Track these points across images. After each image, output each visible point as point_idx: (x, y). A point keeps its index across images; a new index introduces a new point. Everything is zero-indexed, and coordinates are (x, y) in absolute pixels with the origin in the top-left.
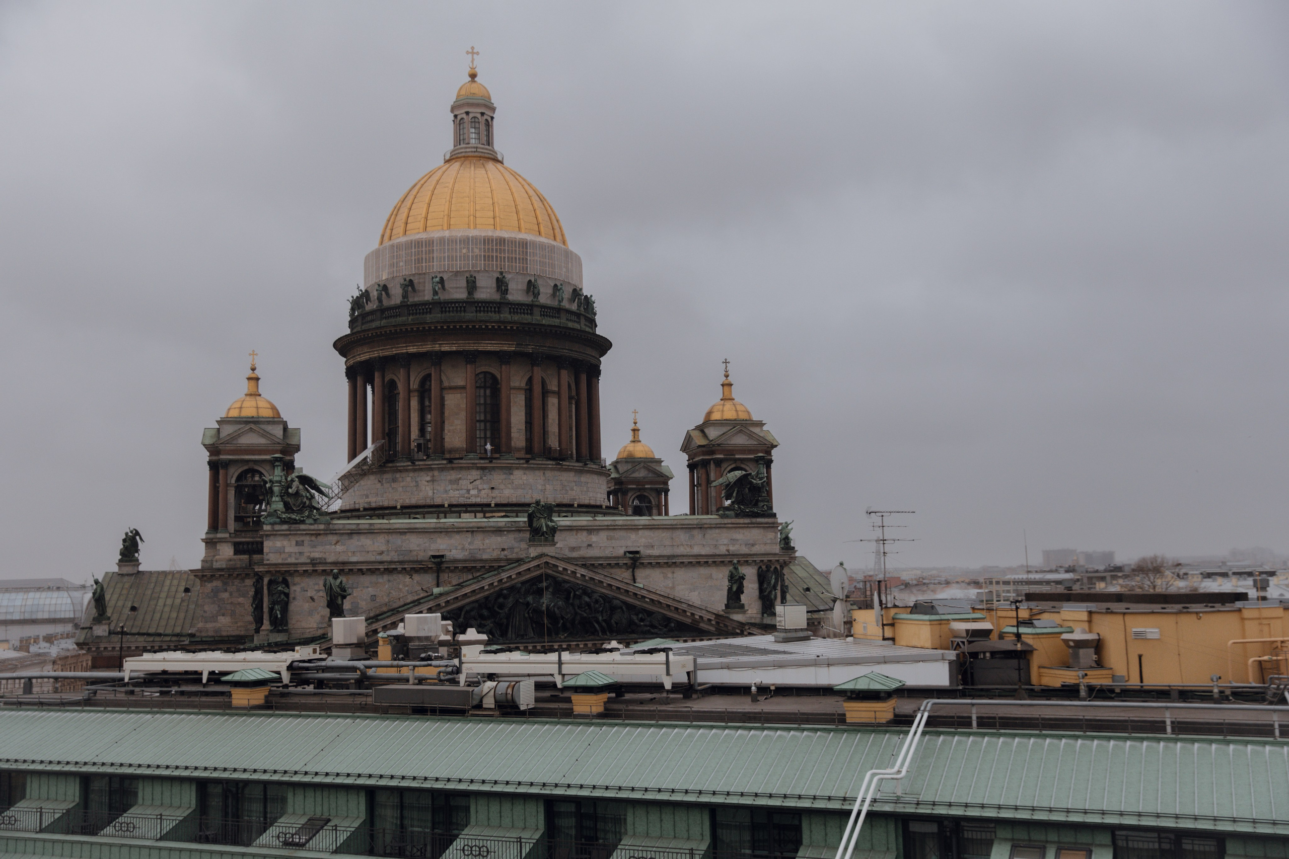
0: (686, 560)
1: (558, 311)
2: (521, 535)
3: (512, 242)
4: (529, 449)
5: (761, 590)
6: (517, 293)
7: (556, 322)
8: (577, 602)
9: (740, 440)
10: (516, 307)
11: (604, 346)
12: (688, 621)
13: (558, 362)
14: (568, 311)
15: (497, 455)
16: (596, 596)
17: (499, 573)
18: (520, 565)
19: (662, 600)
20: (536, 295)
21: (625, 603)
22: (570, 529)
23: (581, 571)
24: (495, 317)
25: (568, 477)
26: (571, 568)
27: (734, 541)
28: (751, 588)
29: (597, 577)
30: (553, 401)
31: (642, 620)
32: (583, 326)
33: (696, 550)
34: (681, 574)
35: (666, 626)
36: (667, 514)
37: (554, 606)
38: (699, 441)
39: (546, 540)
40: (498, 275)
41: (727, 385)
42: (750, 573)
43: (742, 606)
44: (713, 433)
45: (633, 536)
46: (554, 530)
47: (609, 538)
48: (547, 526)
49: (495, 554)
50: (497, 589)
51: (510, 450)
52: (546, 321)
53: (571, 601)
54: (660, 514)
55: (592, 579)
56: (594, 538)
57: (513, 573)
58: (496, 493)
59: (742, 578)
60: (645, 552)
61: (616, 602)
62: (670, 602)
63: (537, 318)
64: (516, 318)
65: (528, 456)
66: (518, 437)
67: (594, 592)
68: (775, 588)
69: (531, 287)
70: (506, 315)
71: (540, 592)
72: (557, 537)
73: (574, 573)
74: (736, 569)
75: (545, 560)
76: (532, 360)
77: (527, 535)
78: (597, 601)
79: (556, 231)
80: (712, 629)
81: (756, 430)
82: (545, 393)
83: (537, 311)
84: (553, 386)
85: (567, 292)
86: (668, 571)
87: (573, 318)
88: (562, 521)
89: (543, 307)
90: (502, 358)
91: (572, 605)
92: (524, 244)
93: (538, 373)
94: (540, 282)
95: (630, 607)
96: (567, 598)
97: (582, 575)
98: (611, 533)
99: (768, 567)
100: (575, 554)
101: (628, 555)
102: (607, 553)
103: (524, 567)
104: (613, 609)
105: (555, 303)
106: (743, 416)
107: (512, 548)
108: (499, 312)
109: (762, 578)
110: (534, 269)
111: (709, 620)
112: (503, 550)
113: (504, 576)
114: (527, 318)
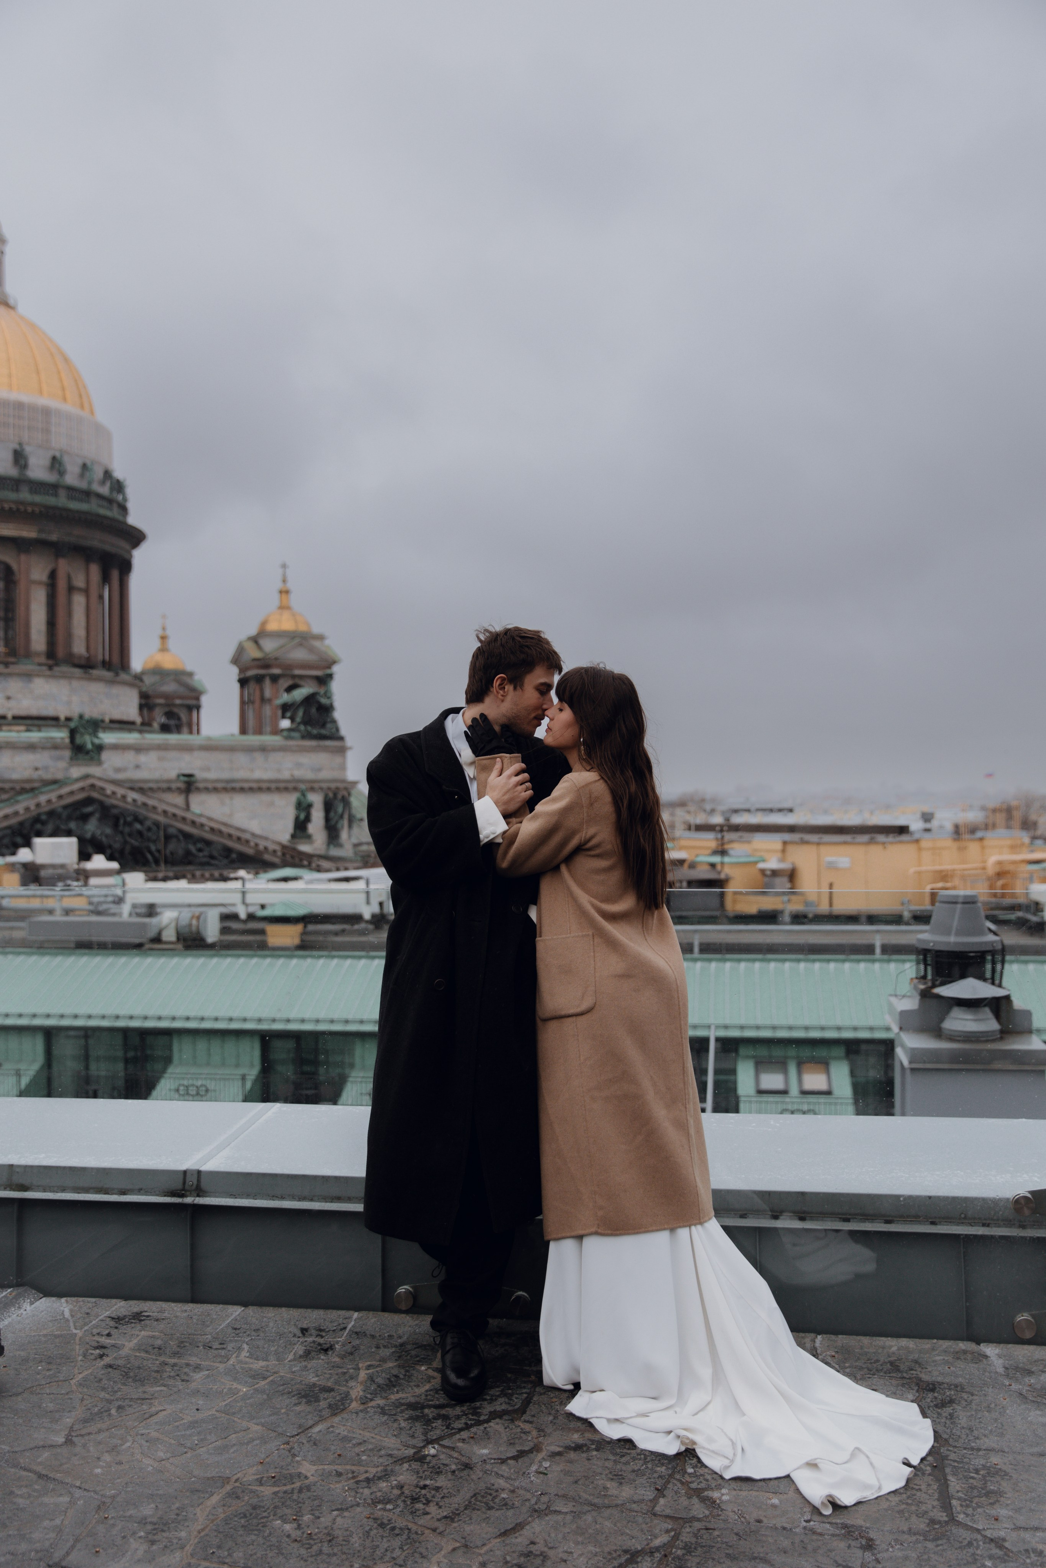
0: (246, 785)
1: (87, 494)
2: (58, 753)
3: (33, 408)
4: (51, 654)
5: (327, 819)
6: (38, 470)
7: (83, 506)
8: (127, 830)
9: (299, 655)
10: (38, 486)
11: (136, 537)
12: (250, 851)
13: (86, 554)
14: (99, 496)
15: (12, 660)
16: (148, 823)
17: (36, 796)
18: (61, 787)
19: (223, 829)
20: (62, 473)
21: (181, 831)
22: (116, 747)
23: (132, 795)
24: (13, 496)
25: (97, 688)
26: (120, 791)
27: (299, 765)
28: (318, 816)
29: (151, 802)
30: (79, 601)
31: (200, 850)
32: (114, 513)
33: (258, 774)
34: (240, 800)
35: (227, 857)
36: (198, 732)
37: (101, 834)
38: (253, 653)
39: (92, 759)
40: (17, 447)
41: (284, 592)
42: (316, 800)
43: (309, 837)
44: (269, 646)
45: (187, 757)
46: (100, 748)
47: (160, 759)
48: (93, 744)
49: (27, 774)
50: (34, 813)
51: (28, 654)
52: (74, 505)
53: (121, 828)
54: (191, 732)
55: (145, 804)
56: (143, 758)
57: (53, 796)
58: (12, 703)
59: (310, 806)
60: (200, 775)
61: (171, 831)
62: (232, 832)
63: (62, 501)
64: (38, 499)
65: (50, 662)
66: (38, 639)
67: (146, 818)
68: (341, 817)
69: (56, 463)
70: (25, 495)
71: (85, 818)
72: (105, 755)
73: (124, 797)
74: (304, 795)
75: (90, 781)
76: (57, 549)
77: (67, 753)
78: (149, 829)
79: (82, 398)
80: (276, 860)
81: (317, 644)
82: (71, 589)
83: (62, 493)
84: (79, 581)
85: (99, 474)
86: (226, 797)
87: (105, 504)
88: (107, 738)
89: (70, 489)
90: (20, 545)
91: (122, 833)
92: (47, 412)
93: (64, 566)
94: (66, 459)
95: (187, 836)
96: (116, 825)
97: (134, 801)
98: (162, 753)
99: (335, 795)
100: (120, 776)
101: (182, 778)
102: (156, 775)
103: (65, 790)
104: (168, 838)
105: (83, 485)
106: (302, 628)
107: (46, 768)
108: (17, 490)
109: (328, 806)
110: (59, 442)
111: (275, 851)
112: (36, 769)
113: (43, 799)
114: (51, 501)
